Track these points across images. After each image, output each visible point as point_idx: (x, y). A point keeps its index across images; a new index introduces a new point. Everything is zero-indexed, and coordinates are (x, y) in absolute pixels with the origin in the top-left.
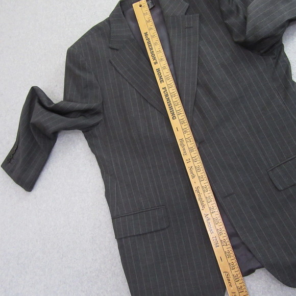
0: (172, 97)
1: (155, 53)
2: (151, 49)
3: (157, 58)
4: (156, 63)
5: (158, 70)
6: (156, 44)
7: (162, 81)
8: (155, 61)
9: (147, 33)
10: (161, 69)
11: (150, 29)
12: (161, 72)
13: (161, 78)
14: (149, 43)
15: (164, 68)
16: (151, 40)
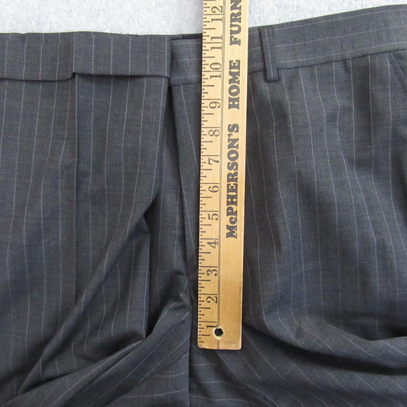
0: (222, 9)
1: (226, 161)
2: (232, 178)
3: (226, 143)
4: (233, 128)
5: (233, 104)
6: (215, 188)
7: (234, 65)
8: (234, 136)
9: (229, 235)
10: (226, 103)
11: (215, 243)
12: (227, 95)
13: (234, 77)
14: (232, 200)
15: (215, 103)
16: (224, 207)
